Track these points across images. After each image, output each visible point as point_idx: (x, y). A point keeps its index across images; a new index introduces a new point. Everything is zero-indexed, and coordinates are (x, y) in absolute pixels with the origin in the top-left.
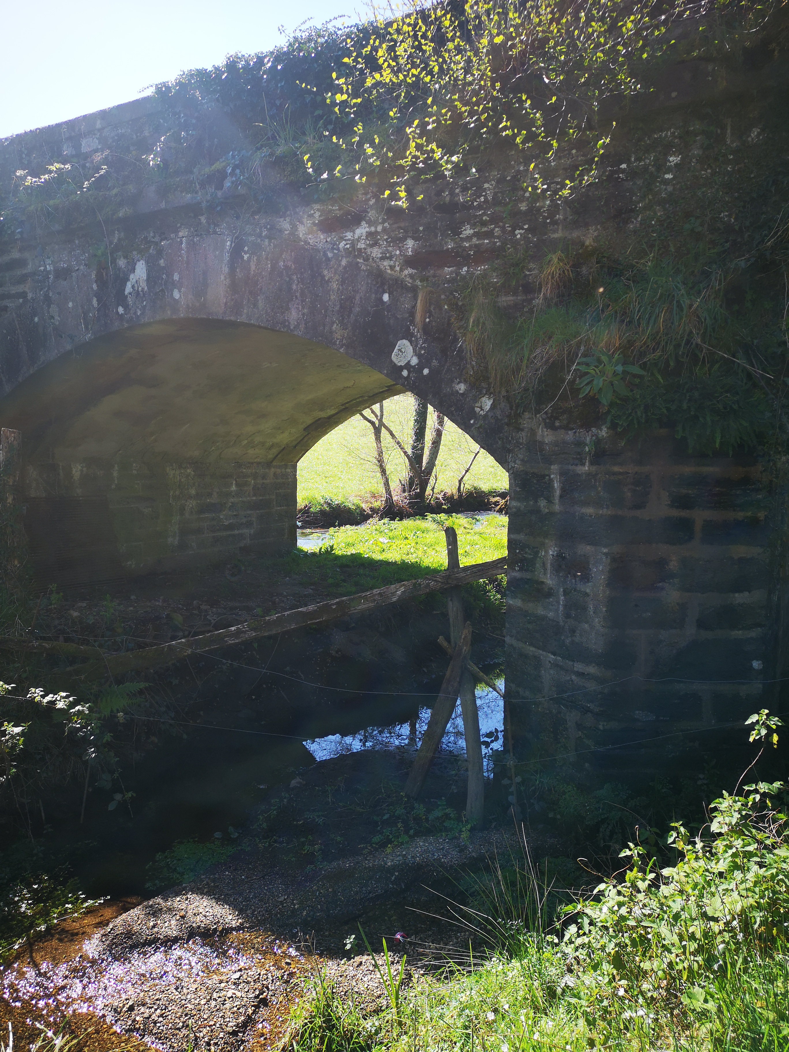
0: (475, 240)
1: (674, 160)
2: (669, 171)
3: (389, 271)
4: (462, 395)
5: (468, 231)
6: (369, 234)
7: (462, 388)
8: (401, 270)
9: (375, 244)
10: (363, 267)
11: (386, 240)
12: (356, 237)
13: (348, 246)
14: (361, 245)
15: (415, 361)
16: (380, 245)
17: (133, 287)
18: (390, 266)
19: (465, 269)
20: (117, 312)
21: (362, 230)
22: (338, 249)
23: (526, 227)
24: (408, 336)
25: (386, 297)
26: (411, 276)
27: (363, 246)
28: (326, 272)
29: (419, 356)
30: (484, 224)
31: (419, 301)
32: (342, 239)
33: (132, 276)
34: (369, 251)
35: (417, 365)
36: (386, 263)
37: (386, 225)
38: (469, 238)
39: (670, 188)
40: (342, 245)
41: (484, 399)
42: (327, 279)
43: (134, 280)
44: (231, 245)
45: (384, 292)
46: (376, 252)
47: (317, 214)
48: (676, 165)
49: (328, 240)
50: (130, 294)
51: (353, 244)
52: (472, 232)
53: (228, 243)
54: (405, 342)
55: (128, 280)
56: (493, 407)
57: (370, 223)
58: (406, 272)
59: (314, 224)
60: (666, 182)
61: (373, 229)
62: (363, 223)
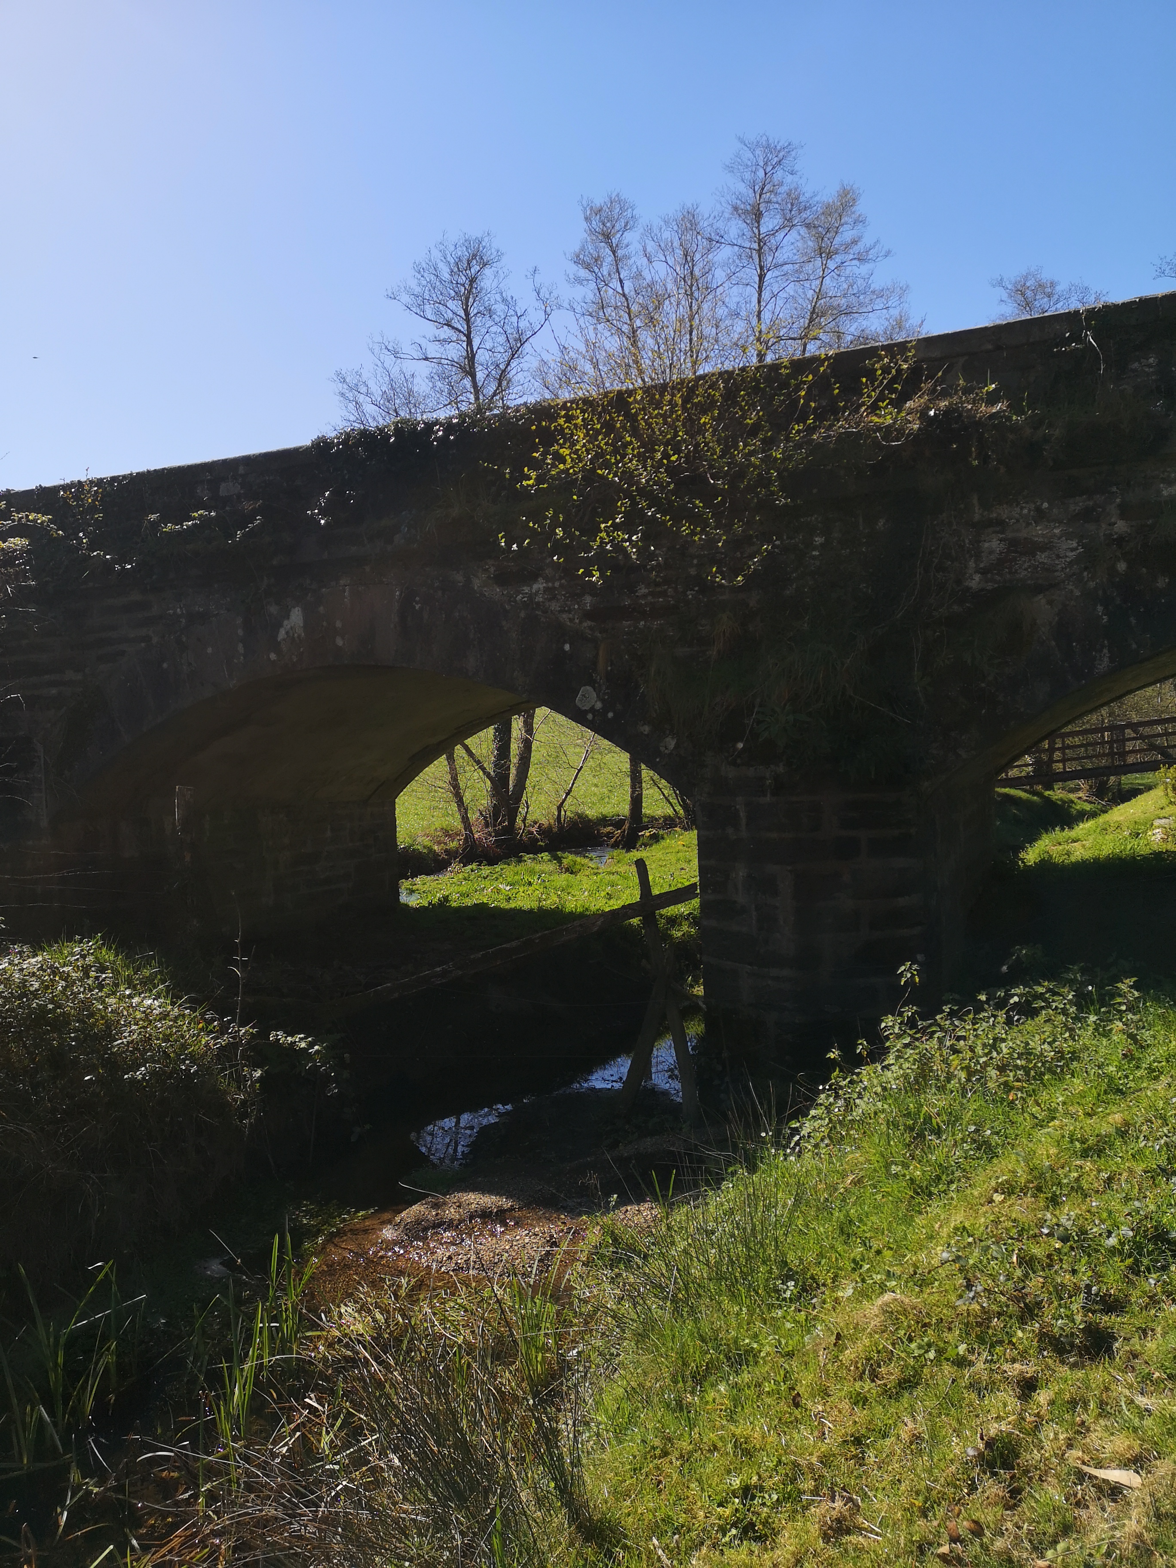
0: (650, 598)
1: (819, 540)
2: (814, 549)
3: (569, 623)
4: (647, 735)
5: (643, 590)
6: (546, 590)
7: (646, 729)
8: (581, 622)
9: (554, 598)
10: (543, 619)
11: (564, 595)
12: (534, 591)
13: (526, 599)
14: (539, 599)
15: (599, 705)
16: (558, 600)
17: (287, 633)
18: (570, 619)
19: (642, 623)
20: (269, 659)
21: (539, 585)
22: (515, 601)
23: (696, 589)
24: (592, 683)
25: (567, 647)
26: (590, 628)
27: (541, 600)
28: (504, 623)
29: (603, 701)
30: (657, 585)
31: (601, 653)
32: (519, 593)
33: (286, 622)
34: (547, 604)
35: (602, 708)
36: (565, 616)
37: (563, 581)
38: (644, 596)
39: (818, 563)
40: (519, 597)
41: (667, 739)
42: (505, 629)
43: (289, 627)
44: (401, 595)
45: (565, 642)
46: (554, 606)
47: (492, 569)
48: (821, 544)
49: (505, 593)
50: (284, 640)
51: (531, 597)
52: (647, 591)
53: (398, 593)
54: (588, 688)
55: (281, 626)
56: (677, 746)
57: (547, 579)
58: (585, 624)
59: (489, 577)
60: (814, 558)
61: (550, 585)
62: (540, 580)
